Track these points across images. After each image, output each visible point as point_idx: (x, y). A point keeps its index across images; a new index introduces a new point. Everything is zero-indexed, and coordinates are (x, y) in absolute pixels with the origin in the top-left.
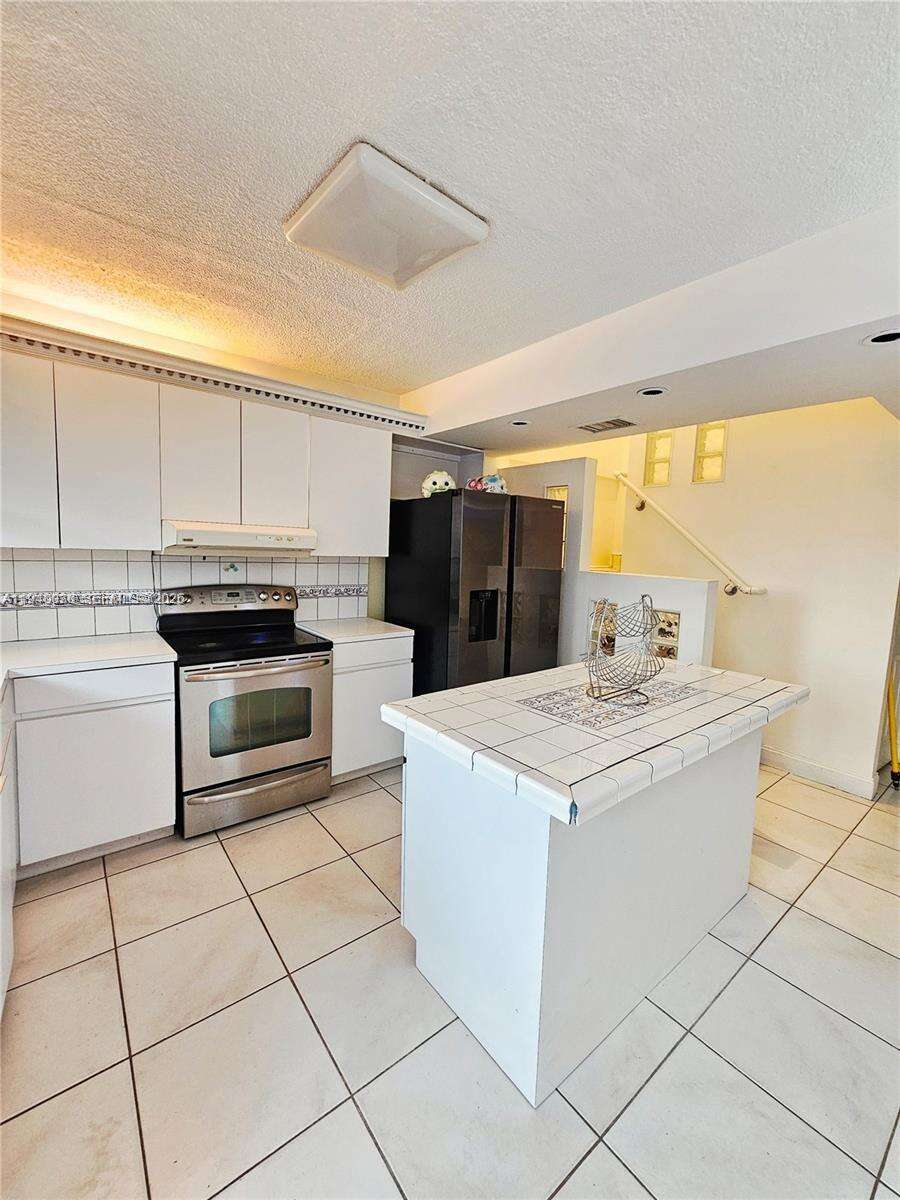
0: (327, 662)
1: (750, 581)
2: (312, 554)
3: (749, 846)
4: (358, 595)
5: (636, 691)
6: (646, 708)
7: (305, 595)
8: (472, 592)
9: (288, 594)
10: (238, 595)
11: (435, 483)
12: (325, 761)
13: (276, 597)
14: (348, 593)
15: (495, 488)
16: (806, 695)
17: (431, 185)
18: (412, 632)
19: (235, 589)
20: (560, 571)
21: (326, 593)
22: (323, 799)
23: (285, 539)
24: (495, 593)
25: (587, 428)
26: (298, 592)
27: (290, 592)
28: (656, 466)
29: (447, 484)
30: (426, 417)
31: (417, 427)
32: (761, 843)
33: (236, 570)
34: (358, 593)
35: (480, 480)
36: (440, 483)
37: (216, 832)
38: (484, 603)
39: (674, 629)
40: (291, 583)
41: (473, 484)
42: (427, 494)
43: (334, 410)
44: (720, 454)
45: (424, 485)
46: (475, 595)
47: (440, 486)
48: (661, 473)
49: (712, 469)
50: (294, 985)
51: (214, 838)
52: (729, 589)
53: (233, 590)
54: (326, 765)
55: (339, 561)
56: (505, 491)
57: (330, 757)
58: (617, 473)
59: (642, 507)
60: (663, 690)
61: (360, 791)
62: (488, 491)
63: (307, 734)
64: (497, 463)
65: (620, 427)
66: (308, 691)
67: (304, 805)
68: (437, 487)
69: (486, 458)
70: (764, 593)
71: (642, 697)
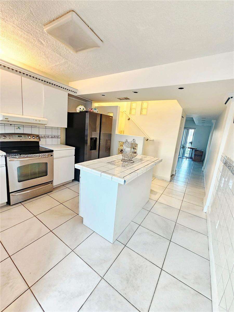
0: (52, 155)
1: (151, 138)
2: (46, 125)
3: (150, 192)
4: (58, 138)
5: (131, 160)
6: (134, 163)
7: (42, 138)
8: (91, 138)
9: (38, 137)
10: (21, 136)
11: (80, 109)
12: (51, 182)
13: (34, 138)
14: (54, 137)
15: (96, 111)
16: (161, 160)
17: (90, 28)
18: (74, 148)
19: (21, 135)
20: (111, 134)
21: (48, 137)
22: (52, 191)
23: (38, 121)
24: (96, 138)
25: (119, 99)
26: (40, 136)
27: (38, 136)
28: (133, 110)
29: (84, 109)
30: (78, 90)
31: (75, 92)
32: (152, 191)
33: (20, 129)
34: (58, 137)
35: (92, 109)
36: (82, 109)
37: (20, 202)
38: (94, 141)
39: (136, 148)
40: (37, 134)
41: (90, 110)
42: (78, 111)
43: (56, 86)
44: (146, 109)
45: (77, 109)
46: (91, 139)
47: (82, 110)
48: (133, 112)
49: (144, 112)
50: (53, 233)
51: (20, 204)
52: (146, 139)
53: (20, 135)
54: (52, 183)
55: (52, 128)
56: (98, 112)
57: (53, 181)
58: (124, 110)
59: (129, 119)
60: (136, 160)
61: (62, 189)
62: (94, 112)
63: (46, 175)
64: (95, 105)
65: (127, 99)
66: (47, 163)
67: (46, 193)
68: (81, 109)
69: (93, 103)
70: (153, 140)
71: (132, 161)
